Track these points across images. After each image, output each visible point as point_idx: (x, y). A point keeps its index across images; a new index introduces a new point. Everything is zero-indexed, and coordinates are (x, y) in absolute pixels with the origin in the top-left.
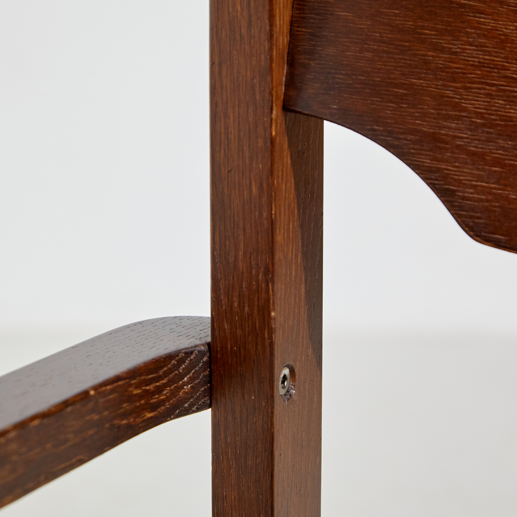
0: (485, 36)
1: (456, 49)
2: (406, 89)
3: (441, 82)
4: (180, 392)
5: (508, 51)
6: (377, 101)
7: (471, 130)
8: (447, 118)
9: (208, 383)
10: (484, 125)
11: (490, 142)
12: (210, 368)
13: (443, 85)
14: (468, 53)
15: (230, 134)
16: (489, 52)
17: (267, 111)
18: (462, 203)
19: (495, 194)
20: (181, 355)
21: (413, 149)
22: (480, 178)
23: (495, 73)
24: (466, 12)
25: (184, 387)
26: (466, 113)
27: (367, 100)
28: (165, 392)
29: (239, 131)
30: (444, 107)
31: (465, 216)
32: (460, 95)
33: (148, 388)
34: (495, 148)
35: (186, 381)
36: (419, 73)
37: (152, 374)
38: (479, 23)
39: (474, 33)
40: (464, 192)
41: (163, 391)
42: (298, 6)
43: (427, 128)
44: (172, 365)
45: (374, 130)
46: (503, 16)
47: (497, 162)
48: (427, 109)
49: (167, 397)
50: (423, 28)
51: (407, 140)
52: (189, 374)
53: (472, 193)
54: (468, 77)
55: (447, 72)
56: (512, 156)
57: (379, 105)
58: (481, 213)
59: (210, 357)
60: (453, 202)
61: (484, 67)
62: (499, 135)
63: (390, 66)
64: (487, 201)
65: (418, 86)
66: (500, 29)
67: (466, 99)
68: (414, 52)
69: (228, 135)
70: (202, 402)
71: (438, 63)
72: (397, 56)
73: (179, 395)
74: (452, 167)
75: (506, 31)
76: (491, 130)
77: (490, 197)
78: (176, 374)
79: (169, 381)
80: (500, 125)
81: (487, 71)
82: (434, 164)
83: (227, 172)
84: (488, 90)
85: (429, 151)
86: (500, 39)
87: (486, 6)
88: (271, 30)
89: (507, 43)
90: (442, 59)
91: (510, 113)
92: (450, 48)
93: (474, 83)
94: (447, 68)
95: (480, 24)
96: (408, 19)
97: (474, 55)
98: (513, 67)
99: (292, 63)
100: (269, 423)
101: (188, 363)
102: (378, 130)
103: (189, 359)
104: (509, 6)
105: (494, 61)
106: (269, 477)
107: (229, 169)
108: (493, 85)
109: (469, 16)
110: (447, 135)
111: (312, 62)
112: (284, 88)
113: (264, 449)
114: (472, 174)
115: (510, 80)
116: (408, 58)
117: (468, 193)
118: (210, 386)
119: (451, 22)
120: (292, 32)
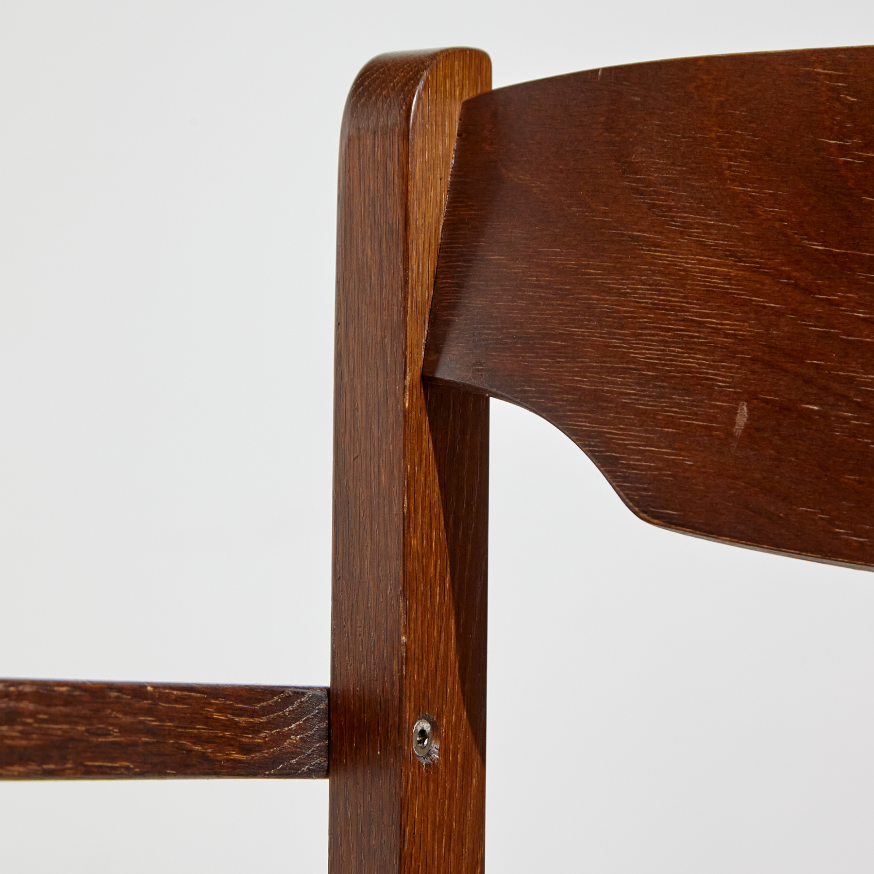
0: (661, 273)
1: (625, 289)
2: (564, 341)
3: (606, 329)
4: (285, 741)
5: (689, 289)
6: (529, 357)
7: (641, 385)
8: (613, 371)
9: (326, 740)
10: (655, 378)
11: (663, 398)
12: (329, 719)
13: (609, 333)
14: (640, 294)
15: (356, 411)
16: (667, 291)
17: (400, 376)
18: (626, 472)
19: (668, 460)
20: (288, 693)
21: (570, 411)
22: (649, 442)
23: (672, 315)
24: (640, 245)
25: (290, 736)
26: (634, 365)
27: (517, 357)
28: (262, 735)
29: (368, 406)
30: (608, 359)
31: (629, 488)
32: (629, 344)
33: (237, 719)
34: (668, 405)
35: (294, 729)
36: (579, 320)
37: (242, 703)
38: (654, 257)
39: (648, 270)
40: (630, 459)
41: (260, 732)
42: (445, 254)
43: (588, 385)
44: (273, 702)
45: (526, 391)
46: (684, 248)
47: (671, 422)
48: (588, 362)
49: (265, 742)
50: (587, 266)
51: (563, 401)
52: (299, 720)
53: (638, 460)
54: (640, 322)
55: (615, 318)
56: (689, 414)
57: (532, 362)
58: (649, 484)
59: (329, 705)
60: (616, 472)
61: (659, 309)
62: (674, 388)
63: (548, 314)
64: (657, 469)
65: (579, 335)
66: (679, 264)
67: (636, 349)
68: (576, 296)
69: (354, 412)
70: (316, 763)
71: (603, 308)
72: (555, 303)
73: (283, 744)
74: (616, 429)
75: (687, 266)
76: (665, 384)
77: (661, 465)
78: (279, 716)
79: (269, 722)
80: (676, 377)
81: (662, 314)
82: (593, 427)
83: (352, 459)
84: (662, 336)
85: (589, 412)
86: (679, 275)
87: (663, 237)
88: (406, 276)
89: (687, 280)
90: (609, 302)
91: (689, 362)
92: (619, 289)
93: (646, 328)
94: (614, 312)
95: (656, 259)
96: (570, 258)
97: (647, 296)
98: (693, 308)
99: (434, 322)
100: (398, 785)
101: (297, 706)
102: (529, 391)
103: (299, 701)
104: (691, 237)
105: (670, 301)
106: (396, 859)
107: (355, 456)
108: (669, 330)
109: (643, 250)
110: (611, 392)
111: (456, 318)
112: (423, 353)
113: (391, 822)
114: (640, 437)
115: (689, 324)
116: (568, 303)
117: (635, 460)
118: (329, 743)
119: (620, 258)
120: (436, 286)
